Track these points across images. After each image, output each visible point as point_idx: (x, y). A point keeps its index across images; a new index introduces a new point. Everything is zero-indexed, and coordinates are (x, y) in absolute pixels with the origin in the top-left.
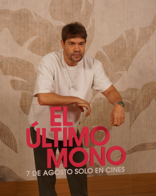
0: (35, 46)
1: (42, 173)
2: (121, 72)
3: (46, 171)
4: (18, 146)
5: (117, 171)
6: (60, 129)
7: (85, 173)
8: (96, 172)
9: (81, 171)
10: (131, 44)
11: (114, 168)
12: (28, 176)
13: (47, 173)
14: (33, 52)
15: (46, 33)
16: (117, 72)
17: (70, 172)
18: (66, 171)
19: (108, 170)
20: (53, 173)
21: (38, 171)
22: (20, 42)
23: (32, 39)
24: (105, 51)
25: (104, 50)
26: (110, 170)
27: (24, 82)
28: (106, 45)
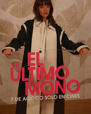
0: (14, 11)
1: (22, 99)
2: (74, 29)
3: (24, 98)
4: (3, 80)
5: (74, 97)
6: (34, 68)
7: (52, 99)
8: (60, 98)
9: (49, 97)
10: (81, 9)
11: (72, 95)
12: (12, 101)
13: (25, 99)
14: (13, 15)
15: (22, 2)
16: (71, 29)
17: (41, 98)
18: (39, 97)
19: (68, 96)
20: (30, 99)
21: (19, 98)
22: (4, 9)
23: (12, 6)
24: (63, 15)
25: (62, 13)
26: (70, 96)
27: (7, 36)
28: (64, 10)
